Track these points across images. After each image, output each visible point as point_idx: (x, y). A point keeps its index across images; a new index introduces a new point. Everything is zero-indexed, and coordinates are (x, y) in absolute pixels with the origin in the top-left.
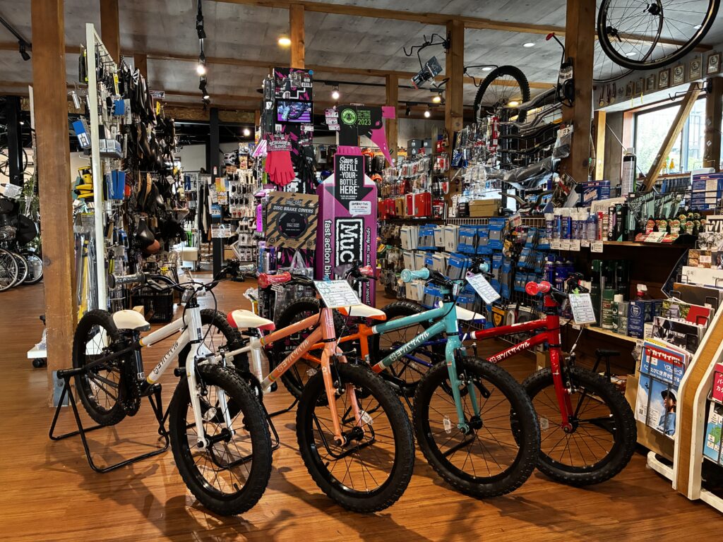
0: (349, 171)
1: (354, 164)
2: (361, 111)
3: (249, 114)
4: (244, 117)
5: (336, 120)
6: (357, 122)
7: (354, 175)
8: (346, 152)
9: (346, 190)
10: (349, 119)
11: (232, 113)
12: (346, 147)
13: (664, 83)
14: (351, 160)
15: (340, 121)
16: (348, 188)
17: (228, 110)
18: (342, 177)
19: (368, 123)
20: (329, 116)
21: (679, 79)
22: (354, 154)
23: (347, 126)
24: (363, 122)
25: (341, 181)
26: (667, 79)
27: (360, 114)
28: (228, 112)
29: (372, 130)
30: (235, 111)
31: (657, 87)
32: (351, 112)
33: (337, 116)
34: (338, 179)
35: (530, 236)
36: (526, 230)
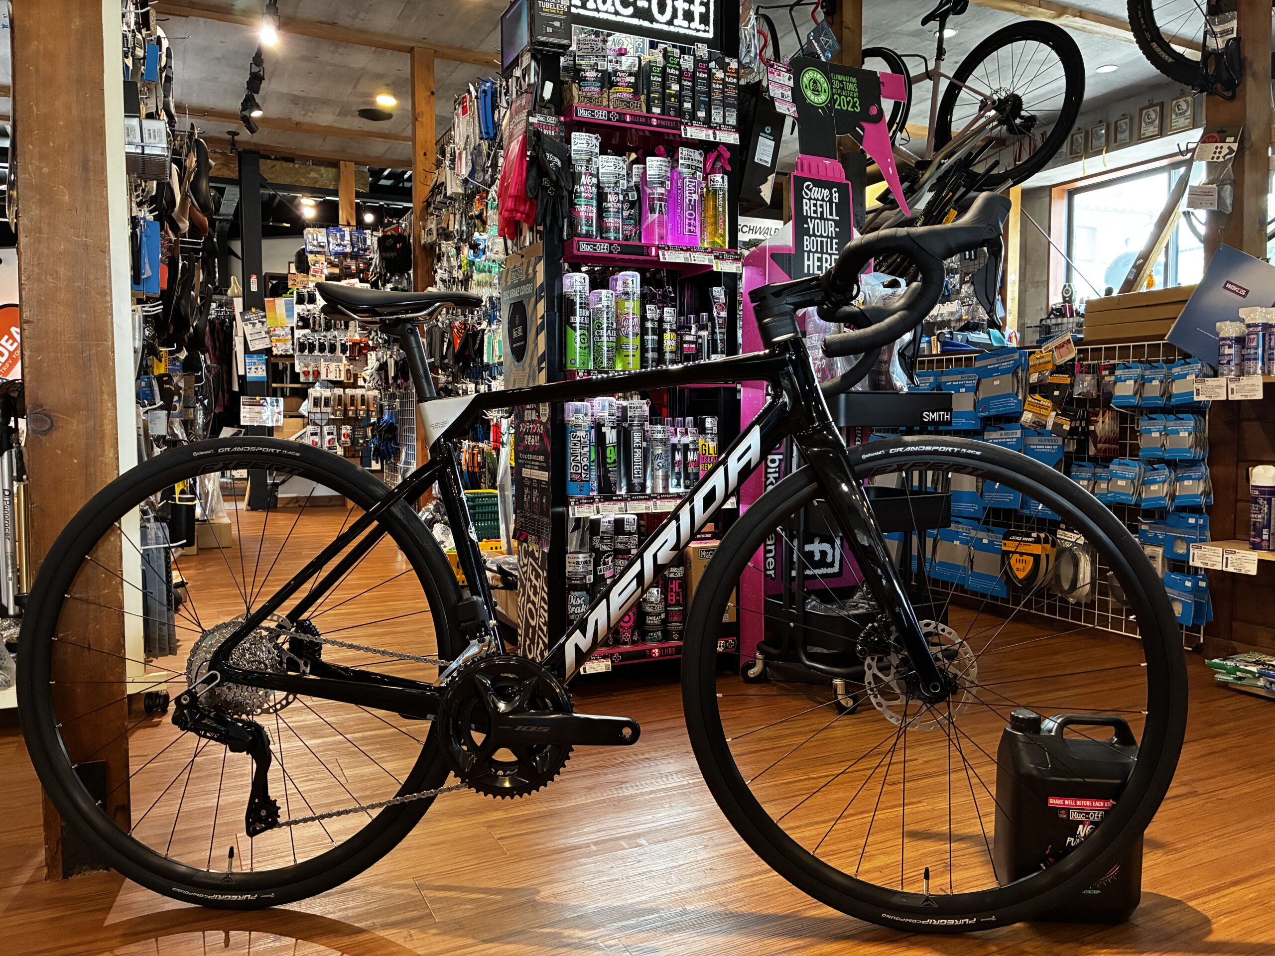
0: (821, 218)
1: (831, 201)
2: (839, 77)
3: (323, 170)
4: (313, 175)
5: (789, 93)
6: (833, 101)
7: (831, 229)
8: (814, 170)
9: (817, 264)
10: (816, 91)
11: (285, 165)
12: (814, 159)
13: (1151, 129)
14: (826, 192)
15: (797, 95)
16: (820, 260)
17: (276, 159)
18: (807, 232)
19: (854, 106)
20: (776, 78)
21: (1182, 122)
22: (830, 177)
23: (813, 108)
24: (844, 104)
25: (808, 242)
26: (1157, 122)
27: (836, 84)
28: (278, 163)
29: (864, 124)
30: (292, 160)
31: (1135, 137)
32: (819, 77)
33: (791, 83)
34: (800, 232)
35: (1125, 381)
36: (1112, 369)
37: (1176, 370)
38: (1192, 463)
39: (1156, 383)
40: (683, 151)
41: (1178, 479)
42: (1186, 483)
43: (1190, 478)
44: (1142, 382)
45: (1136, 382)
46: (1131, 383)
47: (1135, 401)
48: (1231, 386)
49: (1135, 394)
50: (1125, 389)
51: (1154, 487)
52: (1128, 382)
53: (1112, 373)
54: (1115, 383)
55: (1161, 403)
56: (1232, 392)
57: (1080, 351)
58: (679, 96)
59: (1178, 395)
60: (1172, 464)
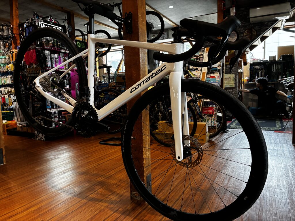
2: (82, 43)
6: (81, 47)
10: (79, 45)
32: (79, 43)
36: (121, 86)
40: (61, 54)
53: (121, 87)
57: (116, 84)
58: (60, 45)
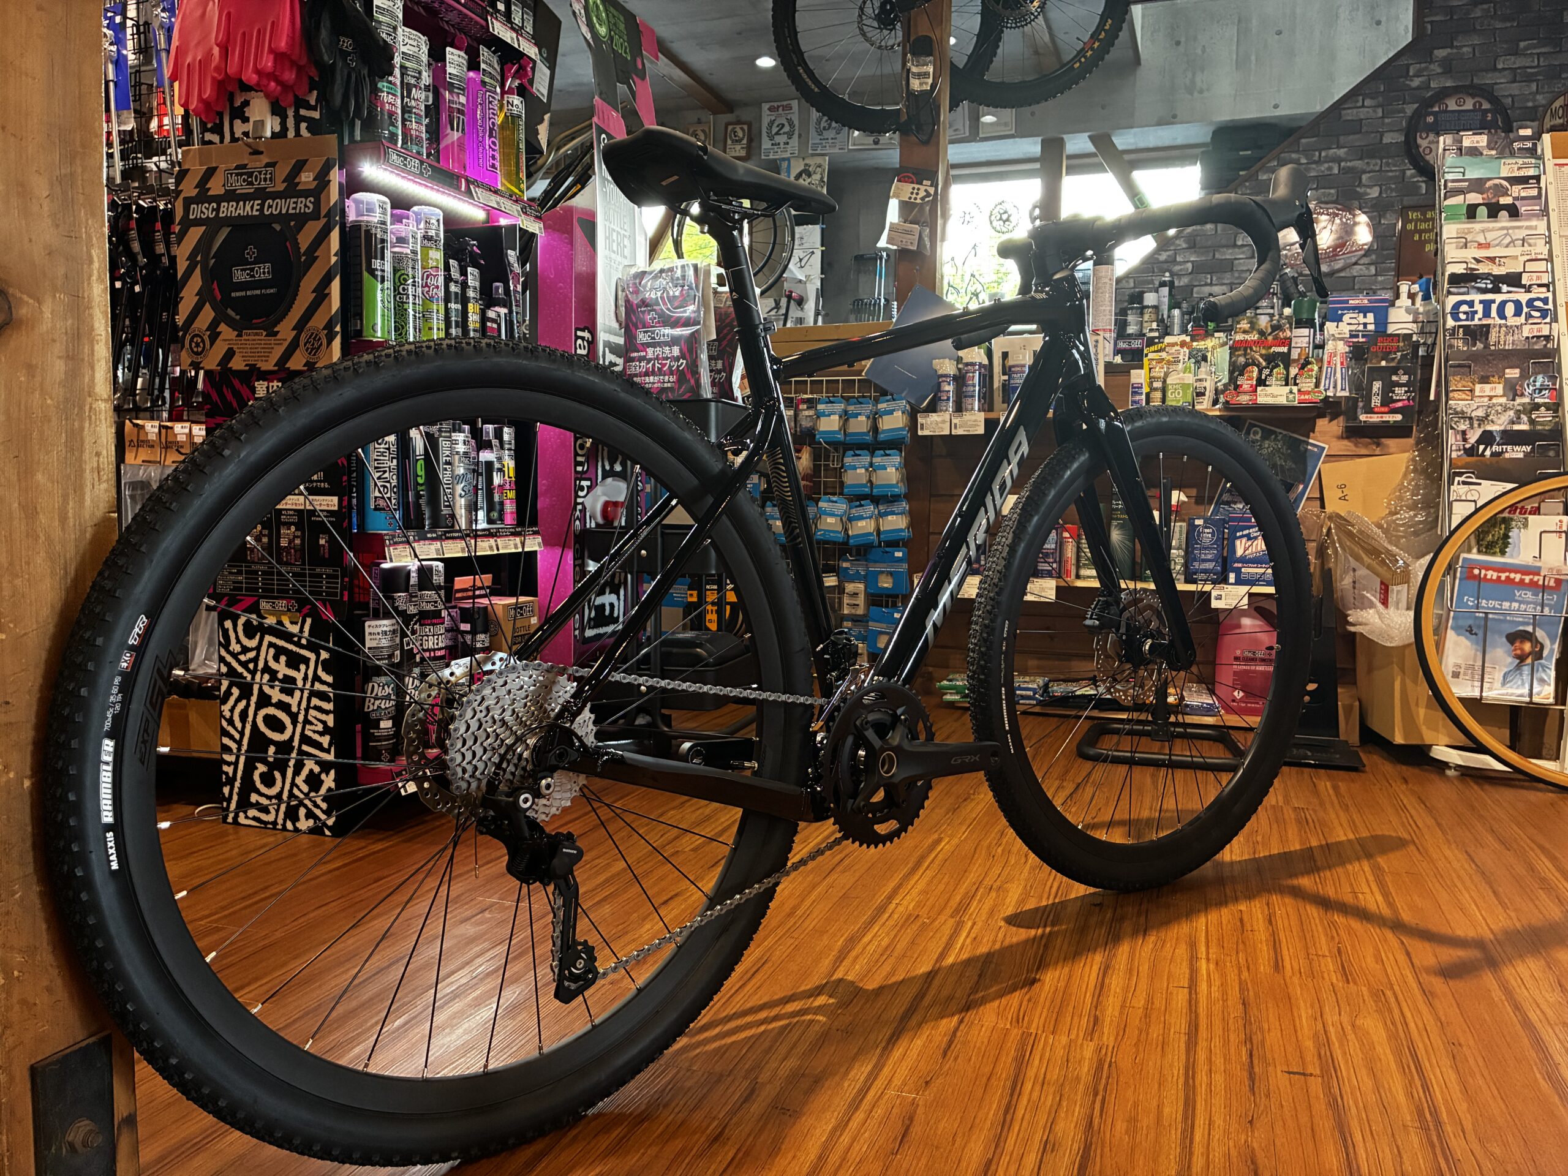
6: (611, 38)
8: (607, 121)
10: (599, 19)
19: (626, 51)
24: (619, 45)
27: (611, 18)
32: (599, 2)
35: (829, 415)
37: (882, 406)
38: (894, 499)
39: (862, 418)
40: (485, 51)
41: (881, 515)
42: (890, 518)
43: (893, 513)
44: (846, 416)
45: (840, 417)
46: (837, 417)
47: (841, 437)
48: (954, 421)
49: (840, 430)
50: (830, 424)
51: (862, 524)
52: (832, 417)
53: (810, 408)
54: (818, 417)
55: (869, 438)
56: (956, 427)
59: (884, 431)
60: (876, 500)
